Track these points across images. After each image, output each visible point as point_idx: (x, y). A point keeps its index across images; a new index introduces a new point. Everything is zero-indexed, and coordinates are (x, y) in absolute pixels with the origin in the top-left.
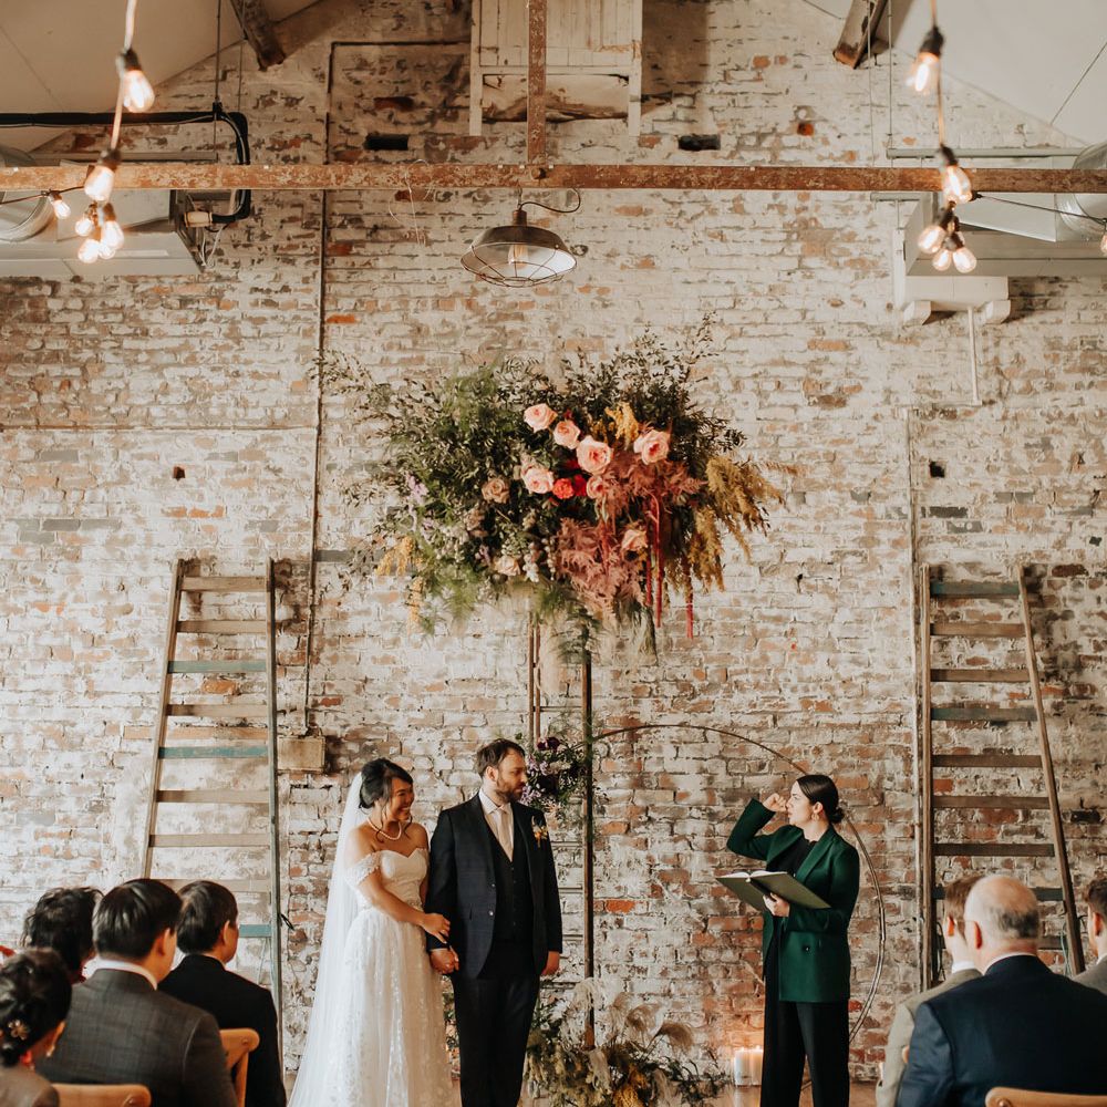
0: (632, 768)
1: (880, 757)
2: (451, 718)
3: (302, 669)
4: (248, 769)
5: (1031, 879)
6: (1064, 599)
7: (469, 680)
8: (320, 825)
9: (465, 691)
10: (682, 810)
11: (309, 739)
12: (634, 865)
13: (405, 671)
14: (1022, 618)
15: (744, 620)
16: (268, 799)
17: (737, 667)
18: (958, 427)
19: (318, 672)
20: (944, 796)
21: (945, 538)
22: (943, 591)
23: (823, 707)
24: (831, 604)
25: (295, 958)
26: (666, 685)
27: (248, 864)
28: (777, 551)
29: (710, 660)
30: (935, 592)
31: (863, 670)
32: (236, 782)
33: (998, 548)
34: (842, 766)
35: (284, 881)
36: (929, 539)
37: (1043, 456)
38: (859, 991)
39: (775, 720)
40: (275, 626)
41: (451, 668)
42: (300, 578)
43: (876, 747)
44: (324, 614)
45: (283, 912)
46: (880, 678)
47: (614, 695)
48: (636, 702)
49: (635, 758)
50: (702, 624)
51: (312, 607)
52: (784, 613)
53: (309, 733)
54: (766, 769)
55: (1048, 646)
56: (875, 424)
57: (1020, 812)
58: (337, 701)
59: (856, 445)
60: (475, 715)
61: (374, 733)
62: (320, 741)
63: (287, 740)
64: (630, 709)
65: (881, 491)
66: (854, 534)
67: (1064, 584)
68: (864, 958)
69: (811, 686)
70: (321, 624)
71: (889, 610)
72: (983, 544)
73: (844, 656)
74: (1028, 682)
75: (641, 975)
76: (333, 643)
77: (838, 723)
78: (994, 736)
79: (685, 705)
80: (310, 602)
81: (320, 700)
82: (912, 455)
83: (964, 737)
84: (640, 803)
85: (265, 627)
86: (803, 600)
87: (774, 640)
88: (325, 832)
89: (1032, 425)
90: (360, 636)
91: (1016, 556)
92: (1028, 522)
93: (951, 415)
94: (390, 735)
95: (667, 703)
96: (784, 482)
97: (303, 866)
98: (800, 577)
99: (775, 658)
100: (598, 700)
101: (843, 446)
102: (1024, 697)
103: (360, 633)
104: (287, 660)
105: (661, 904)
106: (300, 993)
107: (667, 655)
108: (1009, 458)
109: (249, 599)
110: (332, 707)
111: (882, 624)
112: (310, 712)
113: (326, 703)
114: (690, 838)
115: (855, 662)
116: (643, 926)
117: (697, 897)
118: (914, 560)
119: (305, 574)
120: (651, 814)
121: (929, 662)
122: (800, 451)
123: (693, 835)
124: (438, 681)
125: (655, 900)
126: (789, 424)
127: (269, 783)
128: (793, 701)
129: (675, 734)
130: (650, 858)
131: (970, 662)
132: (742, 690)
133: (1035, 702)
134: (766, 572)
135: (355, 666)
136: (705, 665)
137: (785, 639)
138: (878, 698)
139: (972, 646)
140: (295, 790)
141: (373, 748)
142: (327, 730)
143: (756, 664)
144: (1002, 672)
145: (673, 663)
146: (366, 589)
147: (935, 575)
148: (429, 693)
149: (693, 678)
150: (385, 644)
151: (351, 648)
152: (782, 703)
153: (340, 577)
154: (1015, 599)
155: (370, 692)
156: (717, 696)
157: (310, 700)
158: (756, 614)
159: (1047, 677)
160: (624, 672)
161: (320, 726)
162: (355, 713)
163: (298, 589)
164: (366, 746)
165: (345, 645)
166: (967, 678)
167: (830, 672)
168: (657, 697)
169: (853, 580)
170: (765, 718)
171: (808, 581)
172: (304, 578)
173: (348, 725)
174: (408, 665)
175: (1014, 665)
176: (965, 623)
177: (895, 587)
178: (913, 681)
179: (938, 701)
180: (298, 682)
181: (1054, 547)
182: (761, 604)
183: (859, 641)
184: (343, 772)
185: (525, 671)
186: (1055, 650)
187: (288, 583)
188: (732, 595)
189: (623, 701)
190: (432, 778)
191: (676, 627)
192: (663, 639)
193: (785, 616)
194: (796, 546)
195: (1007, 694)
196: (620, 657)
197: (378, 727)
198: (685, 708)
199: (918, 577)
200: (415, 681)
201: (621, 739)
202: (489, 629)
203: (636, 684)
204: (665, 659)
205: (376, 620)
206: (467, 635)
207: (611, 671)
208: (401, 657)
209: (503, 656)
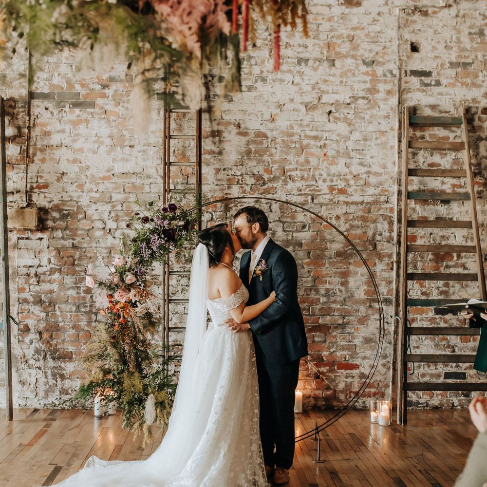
1: (375, 221)
2: (116, 197)
3: (23, 166)
5: (460, 293)
7: (126, 174)
8: (36, 262)
9: (125, 180)
11: (28, 210)
13: (88, 168)
14: (464, 139)
15: (296, 138)
17: (291, 167)
18: (429, 21)
19: (33, 168)
20: (411, 245)
21: (418, 90)
22: (417, 121)
23: (342, 191)
24: (348, 129)
25: (23, 341)
26: (247, 177)
28: (316, 96)
29: (274, 162)
30: (412, 121)
31: (366, 169)
33: (449, 97)
34: (352, 226)
35: (14, 295)
36: (409, 91)
37: (479, 40)
38: (357, 358)
39: (312, 199)
40: (4, 140)
41: (116, 166)
42: (21, 110)
43: (372, 215)
44: (36, 132)
45: (14, 315)
46: (377, 174)
47: (216, 183)
48: (229, 188)
49: (228, 221)
50: (270, 140)
51: (29, 128)
52: (319, 134)
53: (29, 205)
54: (307, 228)
55: (476, 156)
56: (379, 18)
57: (455, 255)
58: (46, 186)
59: (366, 31)
60: (131, 195)
61: (68, 206)
62: (34, 211)
63: (14, 210)
64: (225, 192)
65: (381, 60)
66: (363, 86)
68: (361, 339)
69: (335, 178)
70: (34, 139)
71: (383, 133)
72: (440, 94)
73: (355, 161)
74: (466, 177)
76: (42, 150)
77: (350, 201)
79: (258, 189)
80: (28, 125)
81: (35, 185)
82: (400, 37)
83: (425, 210)
86: (331, 126)
87: (313, 150)
88: (40, 266)
89: (474, 21)
90: (59, 146)
91: (460, 101)
92: (469, 81)
93: (426, 14)
94: (79, 207)
95: (248, 188)
96: (322, 53)
97: (26, 286)
98: (330, 112)
99: (313, 161)
100: (206, 186)
101: (358, 31)
102: (461, 187)
103: (59, 144)
104: (14, 161)
106: (26, 362)
107: (249, 159)
108: (459, 41)
110: (42, 190)
112: (29, 193)
113: (39, 187)
115: (361, 164)
118: (399, 103)
119: (24, 107)
121: (407, 163)
122: (332, 34)
124: (108, 174)
126: (326, 17)
128: (324, 187)
131: (429, 165)
132: (293, 181)
133: (469, 189)
134: (310, 109)
135: (56, 164)
136: (271, 166)
137: (320, 150)
138: (374, 186)
139: (432, 156)
140: (20, 241)
141: (68, 215)
142: (40, 204)
143: (302, 165)
144: (450, 171)
145: (252, 164)
146: (62, 117)
147: (412, 112)
148: (102, 181)
149: (263, 173)
150: (75, 151)
151: (54, 154)
152: (317, 188)
153: (46, 109)
154: (458, 127)
155: (65, 180)
156: (278, 184)
157: (29, 185)
158: (302, 135)
159: (475, 175)
160: (222, 169)
161: (35, 202)
162: (57, 194)
163: (20, 116)
164: (64, 214)
165: (50, 152)
166: (429, 174)
167: (346, 170)
168: (242, 184)
169: (362, 115)
170: (307, 198)
171: (334, 114)
172: (24, 110)
173: (53, 201)
174: (89, 164)
175: (456, 167)
176: (428, 142)
177: (387, 119)
178: (396, 176)
179: (410, 188)
180: (21, 175)
181: (483, 97)
182: (306, 129)
183: (364, 152)
184: (50, 229)
185: (161, 168)
186: (481, 159)
187: (14, 112)
188: (288, 123)
189: (221, 187)
190: (104, 233)
191: (254, 142)
192: (246, 149)
193: (320, 136)
194: (328, 93)
195: (451, 185)
196: (220, 160)
197: (72, 203)
198: (258, 191)
199: (401, 113)
200: (94, 174)
201: (220, 210)
202: (139, 142)
203: (229, 177)
204: (246, 162)
205: (69, 136)
206: (126, 146)
207: (214, 168)
208: (84, 159)
209: (148, 159)
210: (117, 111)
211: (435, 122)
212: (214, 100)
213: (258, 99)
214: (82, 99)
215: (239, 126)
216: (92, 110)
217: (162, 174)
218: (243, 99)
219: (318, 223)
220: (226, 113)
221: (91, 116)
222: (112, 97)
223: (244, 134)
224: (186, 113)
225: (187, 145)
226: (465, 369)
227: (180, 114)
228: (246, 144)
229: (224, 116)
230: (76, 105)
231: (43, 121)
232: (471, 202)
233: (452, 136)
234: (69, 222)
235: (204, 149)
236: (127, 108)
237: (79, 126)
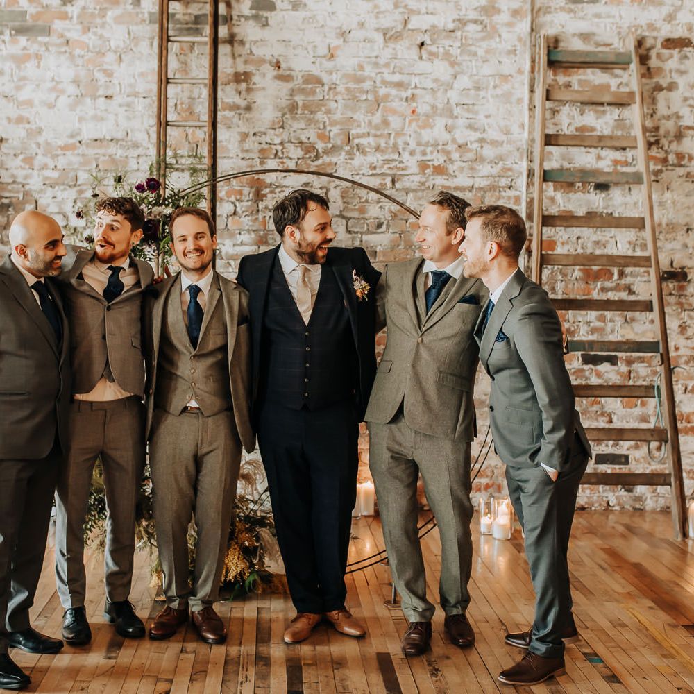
0: (257, 226)
2: (83, 177)
5: (622, 332)
6: (671, 71)
7: (101, 140)
9: (99, 151)
13: (40, 131)
14: (634, 86)
15: (367, 85)
17: (360, 131)
20: (548, 254)
21: (562, 9)
22: (560, 57)
23: (439, 170)
24: (451, 71)
26: (290, 147)
28: (400, 18)
29: (333, 123)
30: (553, 58)
31: (478, 135)
33: (611, 20)
36: (547, 10)
39: (393, 182)
41: (84, 128)
46: (495, 143)
47: (241, 156)
48: (262, 163)
49: (260, 216)
50: (326, 88)
52: (405, 78)
54: (384, 228)
55: (652, 116)
57: (616, 271)
60: (108, 175)
61: (10, 191)
67: (671, 56)
69: (429, 149)
71: (505, 78)
72: (598, 16)
73: (461, 122)
74: (636, 147)
77: (453, 186)
78: (596, 201)
79: (308, 167)
83: (569, 200)
86: (424, 66)
87: (395, 104)
91: (629, 27)
94: (25, 194)
95: (292, 165)
98: (422, 44)
99: (395, 122)
100: (225, 161)
102: (626, 164)
107: (293, 118)
111: (499, 91)
115: (470, 127)
118: (532, 30)
121: (544, 126)
124: (71, 141)
128: (411, 163)
131: (577, 129)
132: (363, 153)
133: (641, 167)
134: (390, 38)
136: (328, 128)
137: (405, 104)
138: (491, 162)
139: (582, 115)
141: (9, 206)
143: (377, 128)
144: (611, 138)
145: (298, 125)
147: (552, 45)
148: (63, 152)
149: (317, 140)
150: (20, 104)
152: (401, 165)
154: (624, 69)
155: (5, 151)
156: (339, 159)
158: (378, 79)
159: (650, 145)
160: (251, 134)
164: (3, 203)
166: (578, 143)
167: (446, 136)
168: (281, 158)
169: (473, 48)
170: (384, 180)
171: (429, 48)
174: (42, 125)
175: (619, 133)
176: (577, 92)
177: (513, 56)
178: (525, 147)
179: (547, 166)
181: (664, 20)
182: (384, 70)
183: (476, 107)
185: (155, 132)
186: (659, 120)
188: (355, 61)
189: (250, 162)
191: (302, 91)
192: (289, 102)
193: (406, 81)
194: (419, 13)
195: (612, 161)
196: (247, 120)
197: (14, 185)
199: (535, 46)
200: (49, 141)
201: (247, 198)
202: (121, 90)
203: (262, 146)
204: (290, 122)
205: (9, 81)
206: (99, 96)
207: (239, 133)
208: (35, 117)
209: (134, 117)
210: (87, 41)
211: (588, 60)
212: (239, 23)
213: (309, 22)
214: (29, 21)
215: (278, 66)
216: (46, 39)
218: (284, 23)
219: (402, 219)
220: (258, 44)
221: (44, 49)
222: (78, 17)
223: (286, 78)
224: (194, 43)
225: (196, 95)
226: (628, 449)
227: (185, 46)
228: (289, 93)
229: (254, 50)
230: (21, 31)
232: (644, 187)
233: (614, 83)
234: (11, 217)
235: (222, 102)
236: (101, 37)
237: (26, 64)
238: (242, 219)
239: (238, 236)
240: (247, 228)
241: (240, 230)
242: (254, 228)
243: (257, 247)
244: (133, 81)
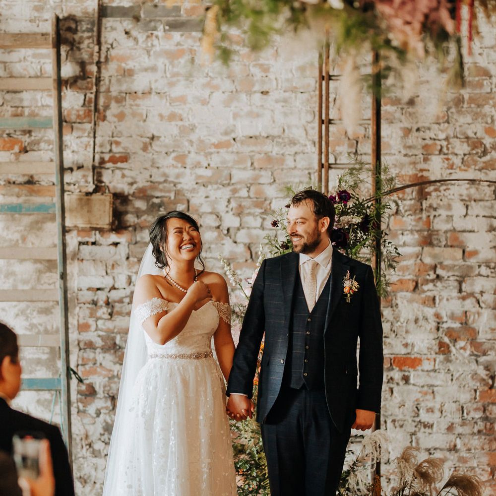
0: (420, 225)
2: (239, 175)
3: (88, 126)
4: (36, 226)
7: (256, 137)
8: (107, 282)
9: (254, 148)
10: (470, 268)
11: (97, 197)
12: (421, 322)
13: (193, 128)
16: (57, 256)
19: (104, 129)
25: (84, 412)
26: (456, 143)
27: (37, 319)
32: (24, 239)
35: (74, 336)
40: (61, 83)
41: (239, 125)
42: (86, 35)
44: (109, 72)
45: (73, 365)
47: (404, 152)
48: (426, 160)
49: (424, 215)
50: (494, 80)
51: (98, 63)
53: (97, 189)
58: (125, 159)
60: (263, 173)
61: (161, 191)
62: (107, 199)
63: (74, 197)
64: (420, 166)
70: (107, 81)
75: (428, 430)
76: (119, 100)
79: (475, 163)
80: (96, 59)
81: (107, 157)
84: (428, 260)
85: (51, 84)
88: (113, 288)
90: (147, 93)
94: (178, 193)
95: (457, 161)
97: (91, 322)
100: (387, 157)
103: (147, 90)
104: (73, 118)
105: (448, 360)
106: (90, 445)
107: (459, 112)
109: (35, 56)
110: (119, 165)
112: (97, 170)
113: (114, 160)
114: (478, 296)
116: (430, 382)
117: (484, 354)
119: (91, 30)
120: (439, 271)
123: (482, 293)
124: (226, 138)
125: (441, 357)
127: (57, 240)
129: (465, 192)
130: (437, 316)
135: (141, 123)
140: (83, 247)
141: (159, 205)
142: (114, 187)
145: (464, 119)
146: (152, 45)
148: (217, 150)
149: (484, 135)
150: (172, 101)
151: (137, 105)
153: (127, 33)
155: (157, 149)
157: (97, 157)
160: (414, 130)
161: (107, 184)
162: (142, 170)
163: (84, 46)
164: (154, 204)
165: (131, 102)
168: (447, 154)
172: (90, 34)
173: (135, 182)
174: (195, 122)
180: (85, 140)
184: (130, 229)
185: (313, 128)
187: (74, 39)
189: (413, 159)
190: (219, 235)
191: (468, 83)
192: (454, 96)
196: (410, 114)
197: (165, 184)
198: (475, 165)
200: (202, 138)
201: (410, 197)
202: (277, 86)
203: (426, 142)
204: (455, 117)
205: (162, 77)
206: (255, 92)
207: (401, 128)
208: (188, 114)
209: (291, 113)
214: (184, 17)
216: (200, 35)
217: (316, 138)
221: (198, 44)
230: (175, 26)
231: (121, 52)
237: (180, 60)
238: (404, 219)
239: (401, 236)
240: (410, 228)
241: (402, 230)
242: (417, 228)
243: (420, 248)
244: (290, 75)
